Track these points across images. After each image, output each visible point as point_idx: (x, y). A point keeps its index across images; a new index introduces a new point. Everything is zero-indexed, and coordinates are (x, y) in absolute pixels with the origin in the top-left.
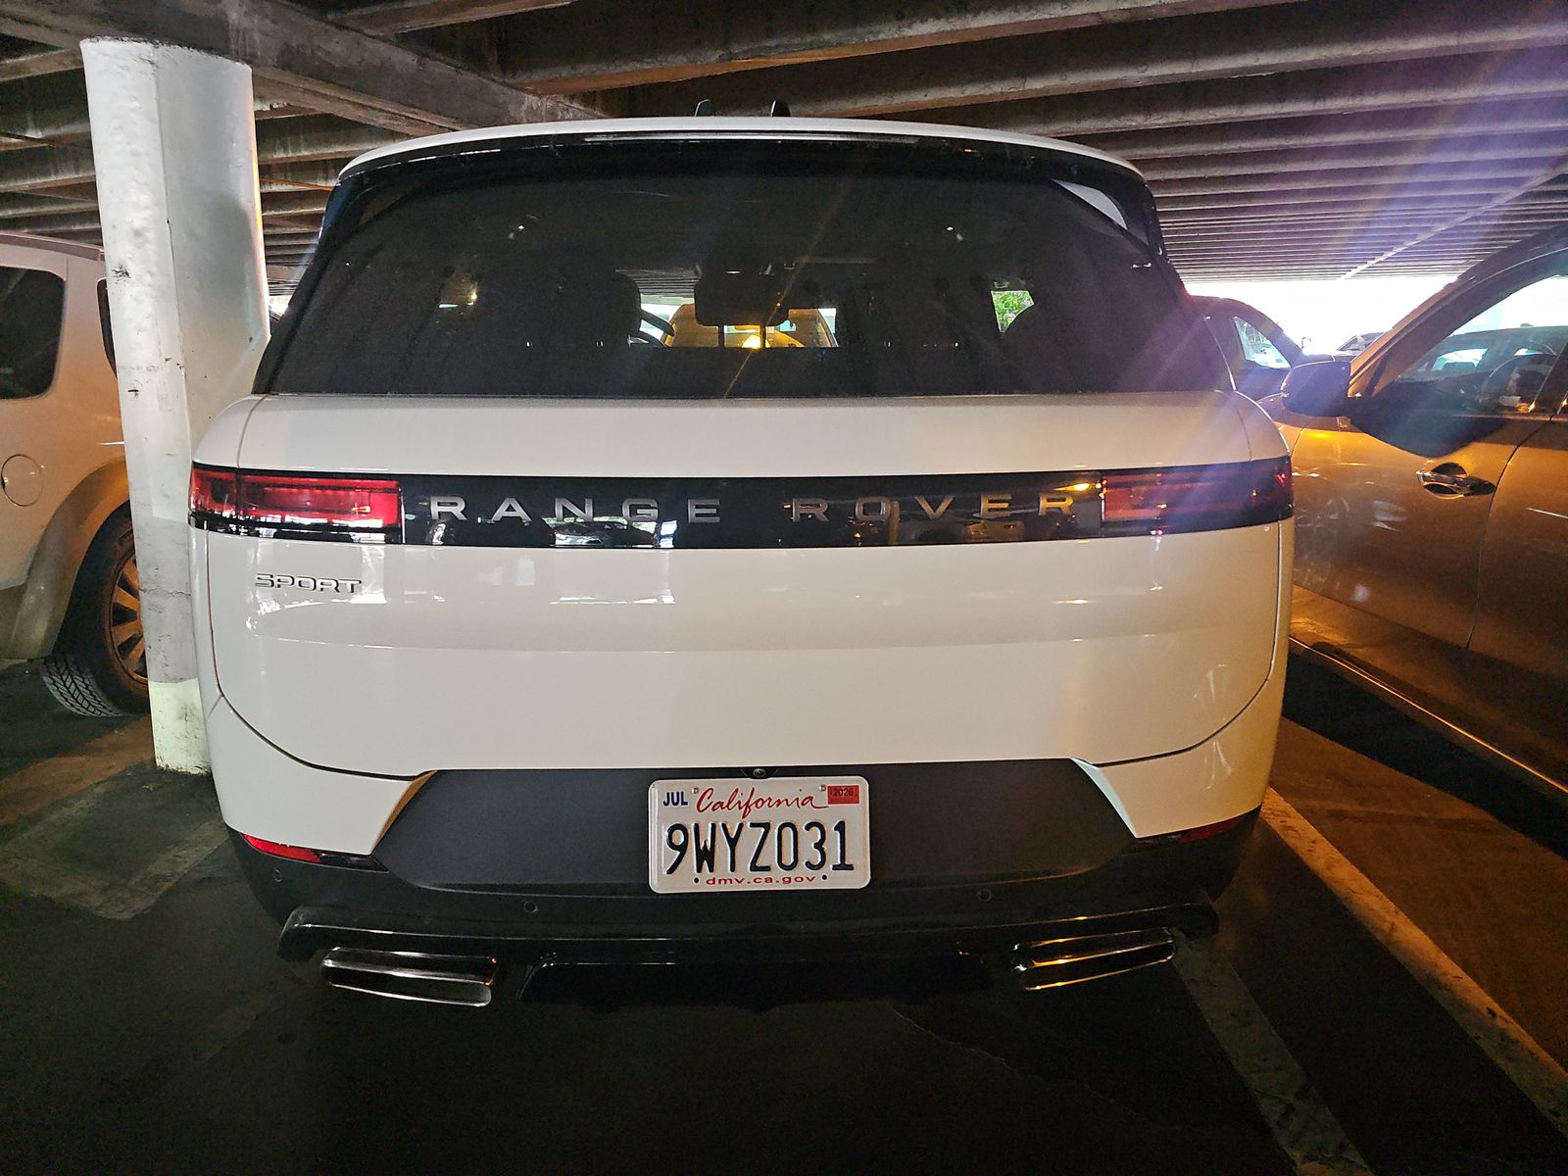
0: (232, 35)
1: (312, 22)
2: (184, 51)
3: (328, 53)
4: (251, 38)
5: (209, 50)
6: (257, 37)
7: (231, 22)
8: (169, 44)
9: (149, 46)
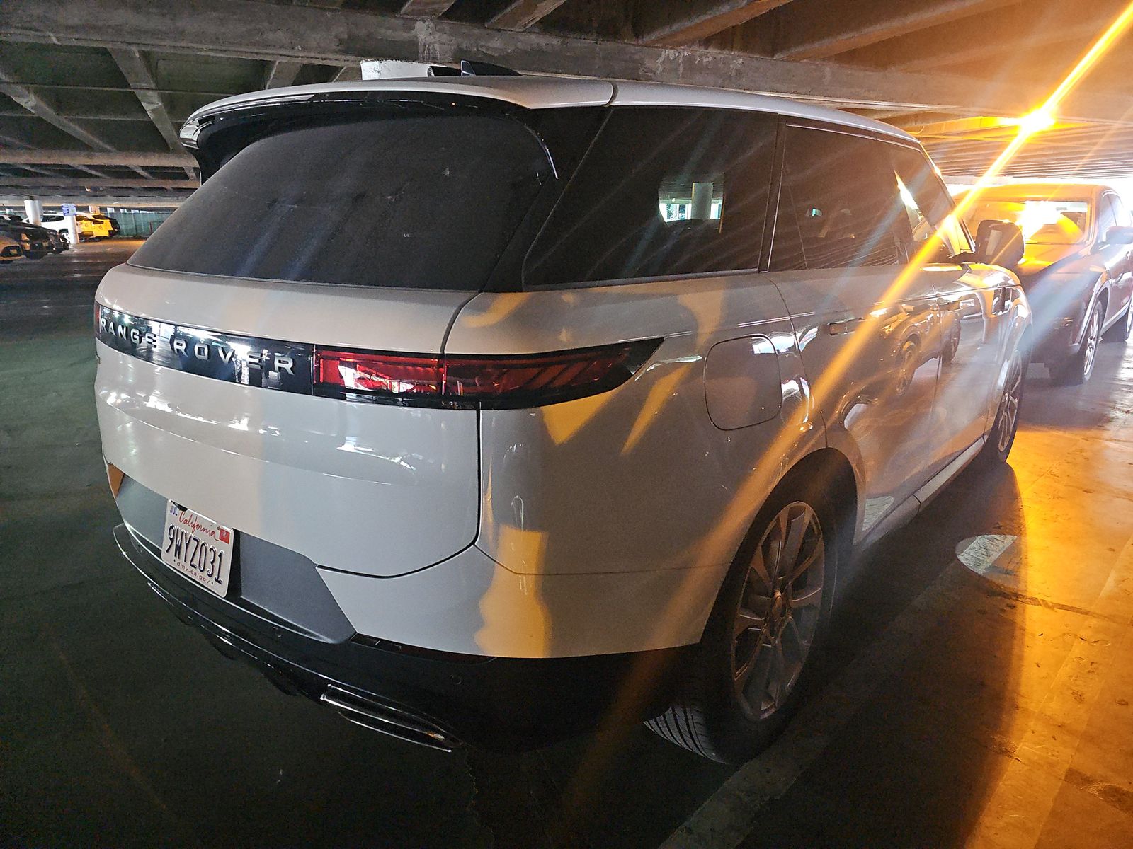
0: (421, 49)
1: (476, 31)
2: (394, 62)
3: (488, 48)
4: (434, 48)
5: (406, 59)
6: (437, 46)
7: (420, 40)
8: (386, 60)
9: (377, 63)
